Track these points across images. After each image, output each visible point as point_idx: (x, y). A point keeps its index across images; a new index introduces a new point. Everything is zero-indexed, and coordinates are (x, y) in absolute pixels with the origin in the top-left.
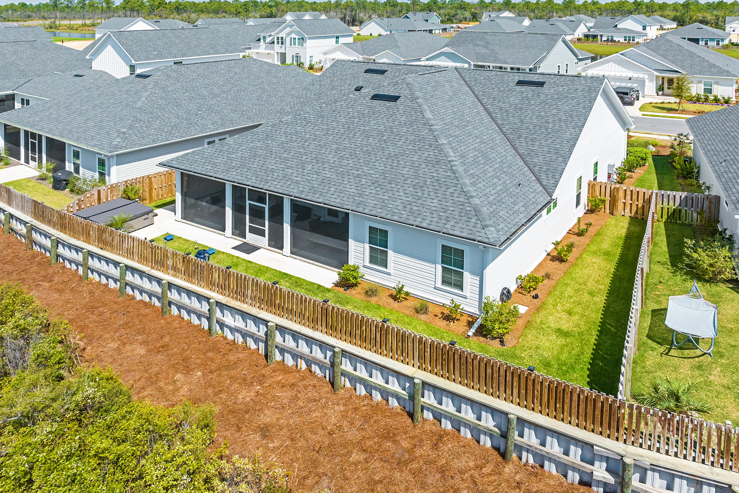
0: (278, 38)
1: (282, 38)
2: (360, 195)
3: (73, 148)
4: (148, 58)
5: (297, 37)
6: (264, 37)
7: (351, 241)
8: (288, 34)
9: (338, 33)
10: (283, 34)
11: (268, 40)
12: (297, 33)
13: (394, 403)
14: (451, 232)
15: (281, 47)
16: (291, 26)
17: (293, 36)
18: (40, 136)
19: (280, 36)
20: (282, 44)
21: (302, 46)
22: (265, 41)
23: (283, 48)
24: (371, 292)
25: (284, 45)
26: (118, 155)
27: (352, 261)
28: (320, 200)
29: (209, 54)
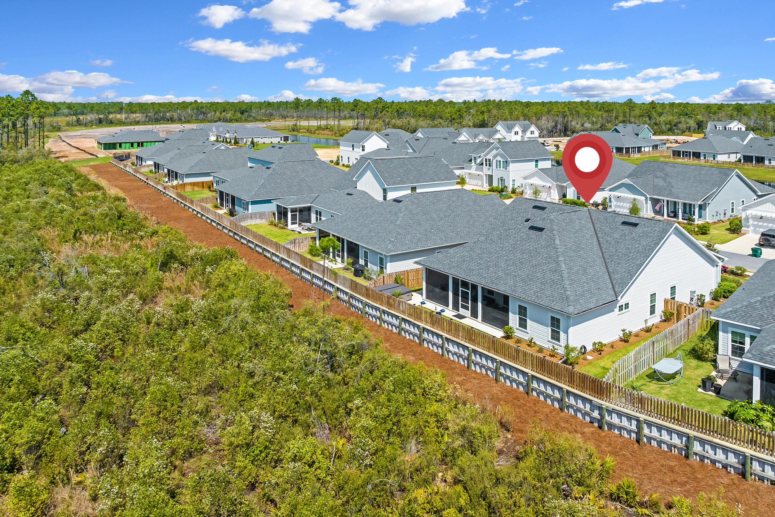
0: (486, 161)
1: (490, 160)
2: (515, 286)
3: (364, 249)
4: (394, 183)
5: (502, 160)
6: (475, 158)
7: (510, 313)
8: (495, 157)
9: (538, 156)
10: (490, 157)
11: (478, 161)
12: (502, 156)
13: (521, 388)
14: (553, 307)
15: (489, 169)
16: (497, 149)
17: (499, 158)
18: (343, 240)
19: (488, 157)
20: (490, 166)
21: (506, 169)
22: (475, 162)
23: (491, 170)
24: (519, 341)
25: (491, 168)
26: (391, 256)
27: (510, 325)
28: (495, 288)
29: (434, 181)
